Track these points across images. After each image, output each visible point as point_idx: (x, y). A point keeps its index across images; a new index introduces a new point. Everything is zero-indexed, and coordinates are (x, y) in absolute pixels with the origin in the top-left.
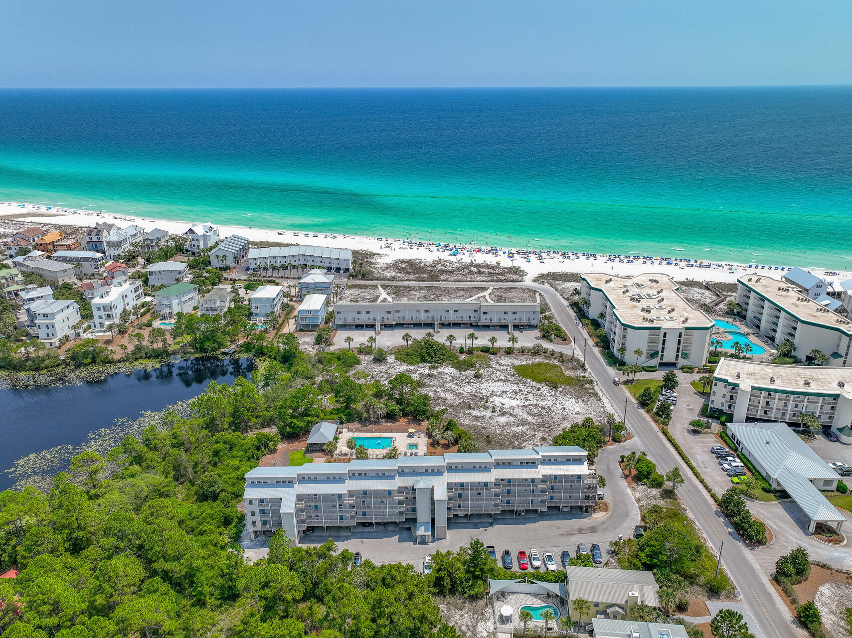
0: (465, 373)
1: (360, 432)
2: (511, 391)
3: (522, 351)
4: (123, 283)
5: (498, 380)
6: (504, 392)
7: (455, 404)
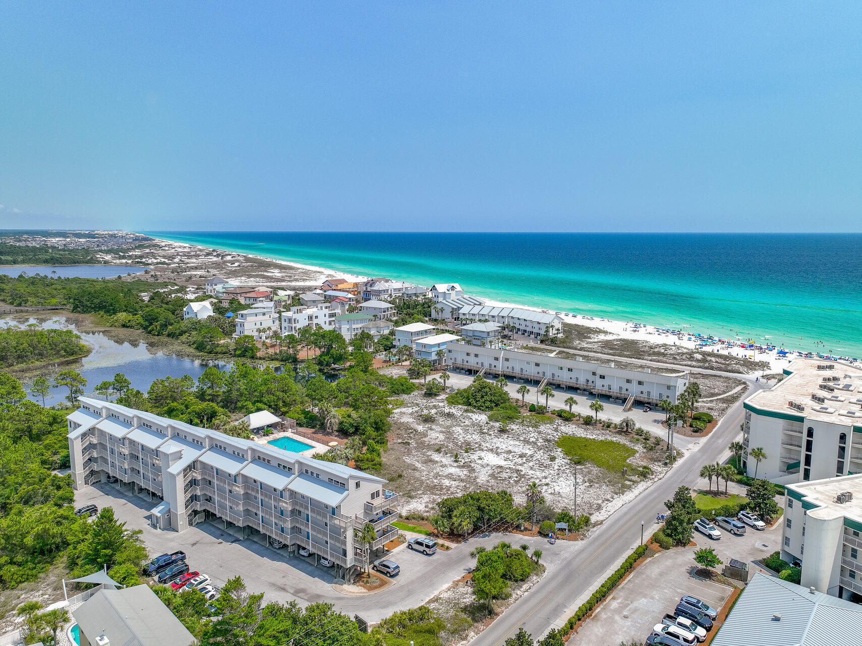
0: (494, 424)
3: (608, 426)
4: (324, 308)
5: (522, 440)
7: (428, 443)
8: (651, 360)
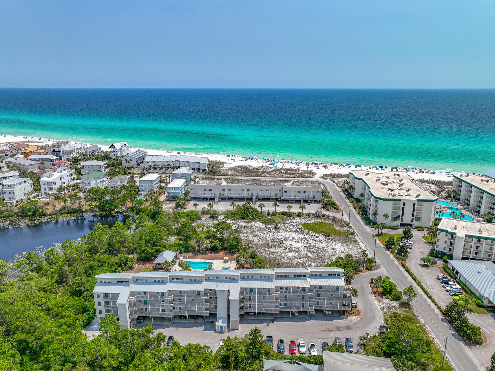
0: (269, 226)
1: (192, 258)
2: (298, 238)
3: (308, 215)
4: (63, 171)
5: (290, 231)
6: (294, 238)
7: (259, 244)
8: (270, 177)
